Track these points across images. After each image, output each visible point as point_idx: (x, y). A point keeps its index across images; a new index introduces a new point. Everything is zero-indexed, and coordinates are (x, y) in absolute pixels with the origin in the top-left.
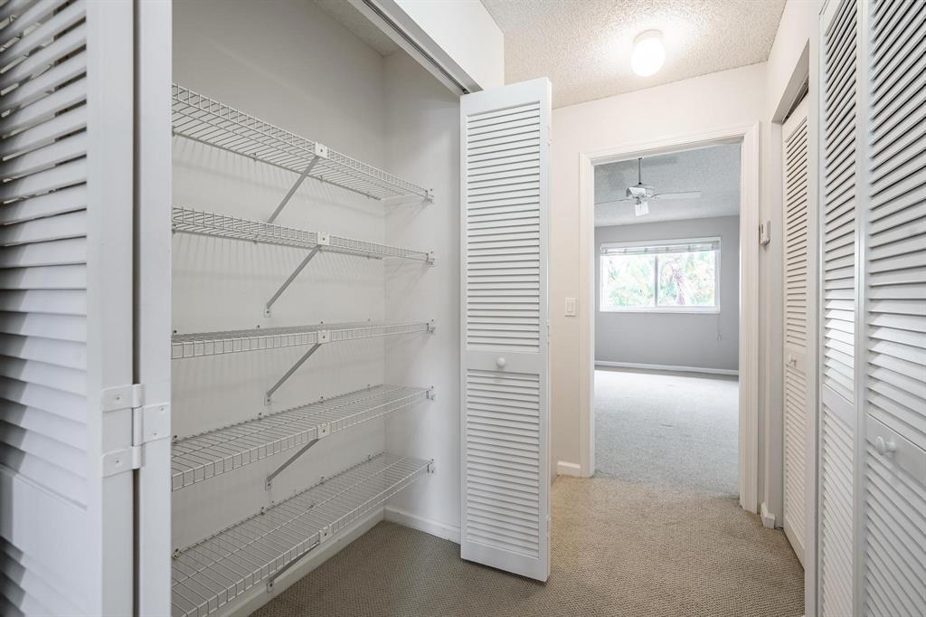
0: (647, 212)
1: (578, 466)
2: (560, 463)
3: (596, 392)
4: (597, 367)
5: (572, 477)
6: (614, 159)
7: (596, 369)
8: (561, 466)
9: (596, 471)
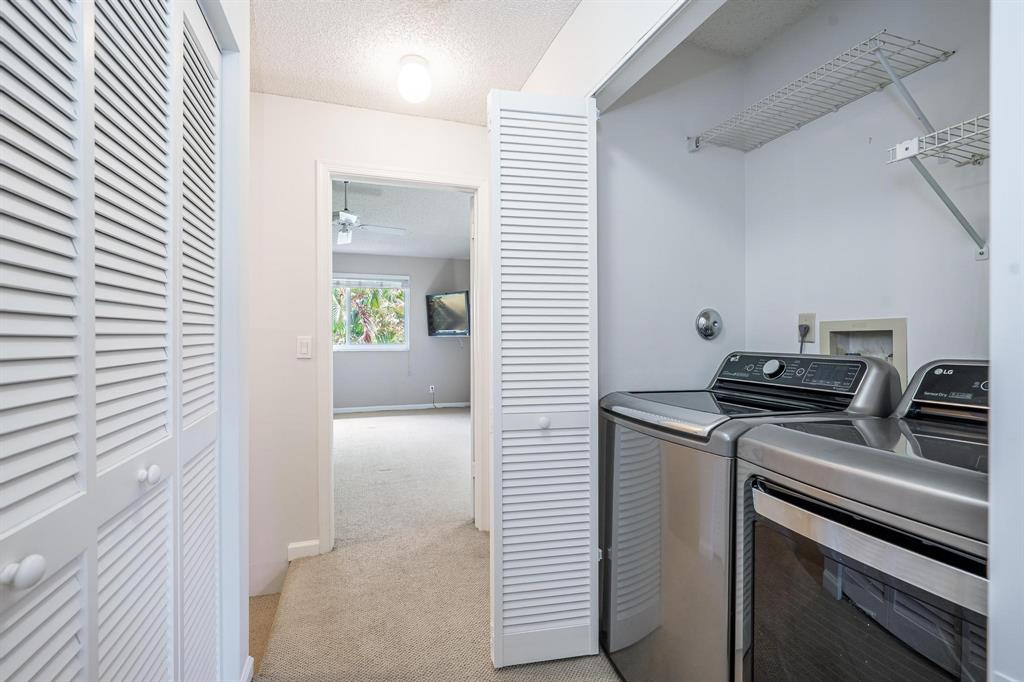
0: (349, 241)
1: (315, 542)
2: (292, 546)
3: (335, 445)
4: (337, 416)
5: (309, 558)
6: (366, 179)
7: (334, 418)
8: (292, 549)
9: (336, 540)
